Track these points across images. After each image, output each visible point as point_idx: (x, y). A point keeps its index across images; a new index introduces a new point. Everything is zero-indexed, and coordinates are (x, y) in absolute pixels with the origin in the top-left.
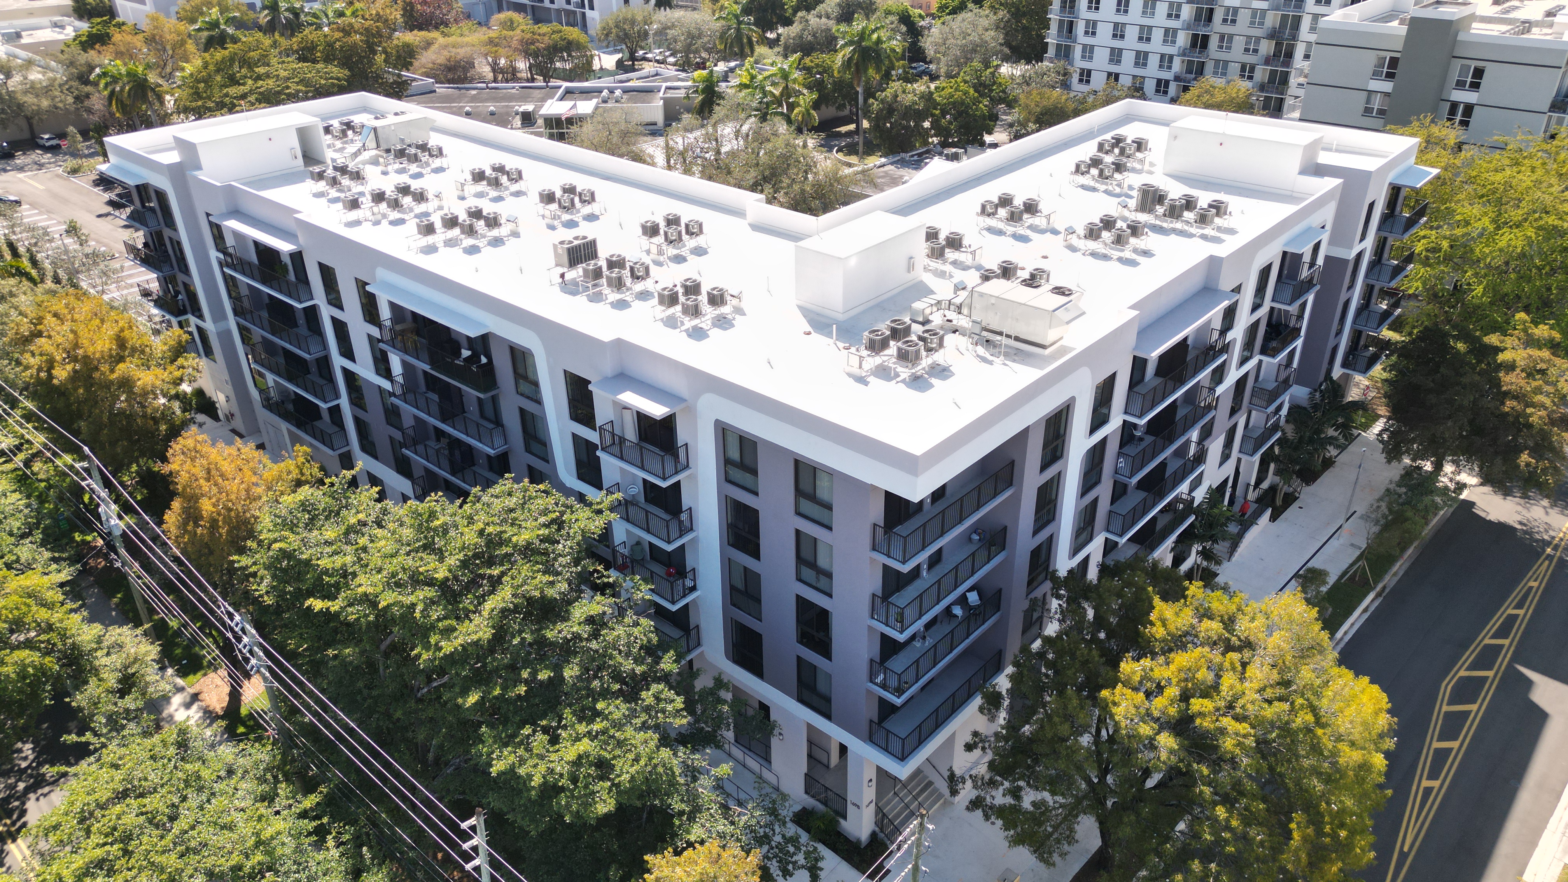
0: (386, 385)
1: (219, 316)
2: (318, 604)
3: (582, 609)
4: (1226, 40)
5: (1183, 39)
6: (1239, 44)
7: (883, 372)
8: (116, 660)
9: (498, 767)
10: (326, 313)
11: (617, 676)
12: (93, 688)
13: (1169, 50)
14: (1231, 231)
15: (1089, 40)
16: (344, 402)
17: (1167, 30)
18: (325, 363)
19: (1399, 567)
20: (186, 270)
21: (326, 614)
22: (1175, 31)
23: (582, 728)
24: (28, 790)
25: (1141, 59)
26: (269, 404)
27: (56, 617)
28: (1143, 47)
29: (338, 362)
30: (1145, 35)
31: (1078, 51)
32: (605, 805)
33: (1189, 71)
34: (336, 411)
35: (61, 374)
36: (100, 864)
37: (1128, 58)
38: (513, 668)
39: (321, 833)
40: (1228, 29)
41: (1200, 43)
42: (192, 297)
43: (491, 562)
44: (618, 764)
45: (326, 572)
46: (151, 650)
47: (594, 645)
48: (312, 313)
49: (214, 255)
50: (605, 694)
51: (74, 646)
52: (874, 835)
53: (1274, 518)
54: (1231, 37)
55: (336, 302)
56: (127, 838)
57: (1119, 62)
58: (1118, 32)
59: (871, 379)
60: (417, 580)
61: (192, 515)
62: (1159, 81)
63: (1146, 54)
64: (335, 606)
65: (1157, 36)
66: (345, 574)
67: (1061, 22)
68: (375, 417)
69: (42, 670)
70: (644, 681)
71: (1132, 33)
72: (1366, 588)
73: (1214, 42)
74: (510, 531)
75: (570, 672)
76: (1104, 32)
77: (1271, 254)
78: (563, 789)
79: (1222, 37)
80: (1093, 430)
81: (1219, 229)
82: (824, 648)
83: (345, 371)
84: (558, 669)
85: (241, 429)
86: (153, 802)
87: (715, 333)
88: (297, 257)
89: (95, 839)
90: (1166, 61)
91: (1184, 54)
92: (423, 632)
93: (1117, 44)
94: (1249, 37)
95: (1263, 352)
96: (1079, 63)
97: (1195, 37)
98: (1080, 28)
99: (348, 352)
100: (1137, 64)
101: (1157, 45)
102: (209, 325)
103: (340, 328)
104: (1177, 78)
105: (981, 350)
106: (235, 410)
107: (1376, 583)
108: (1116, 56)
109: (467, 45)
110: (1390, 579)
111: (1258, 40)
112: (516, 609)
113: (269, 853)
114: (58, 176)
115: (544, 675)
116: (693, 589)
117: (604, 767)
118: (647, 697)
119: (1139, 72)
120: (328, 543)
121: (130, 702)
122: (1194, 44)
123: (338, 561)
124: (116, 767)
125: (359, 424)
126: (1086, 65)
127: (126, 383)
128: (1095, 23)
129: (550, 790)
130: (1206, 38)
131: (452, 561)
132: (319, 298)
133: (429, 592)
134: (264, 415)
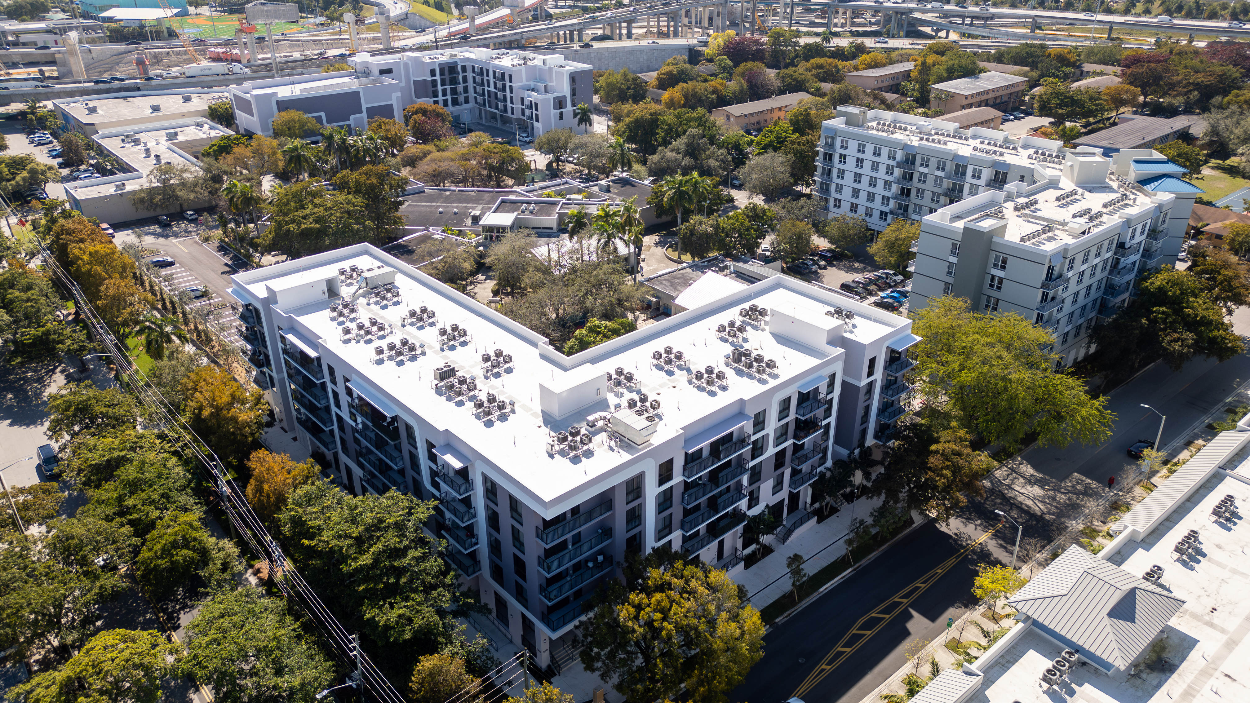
0: (354, 424)
1: (279, 371)
2: (306, 542)
3: (412, 554)
4: (920, 193)
5: (895, 188)
6: (928, 195)
7: (562, 453)
8: (221, 555)
9: (368, 616)
10: (330, 386)
11: (423, 582)
12: (211, 568)
13: (888, 194)
14: (776, 377)
15: (840, 181)
16: (335, 427)
17: (886, 181)
18: (328, 409)
19: (873, 555)
20: (266, 348)
21: (309, 547)
22: (891, 182)
23: (403, 604)
24: (180, 609)
25: (871, 197)
26: (299, 420)
27: (198, 535)
28: (872, 190)
29: (334, 409)
30: (873, 182)
31: (833, 188)
32: (407, 636)
33: (900, 208)
34: (332, 431)
35: (206, 413)
36: (215, 640)
37: (863, 196)
38: (381, 577)
39: (299, 637)
40: (921, 186)
41: (905, 193)
42: (267, 357)
43: (379, 529)
44: (416, 620)
45: (312, 527)
46: (235, 551)
47: (416, 569)
48: (323, 385)
49: (280, 345)
50: (415, 591)
51: (204, 548)
52: (549, 666)
53: (819, 522)
54: (923, 190)
55: (334, 382)
56: (225, 632)
57: (857, 197)
58: (858, 178)
59: (557, 456)
60: (347, 536)
61: (259, 490)
62: (882, 212)
63: (874, 194)
64: (313, 543)
65: (880, 184)
66: (320, 529)
67: (823, 169)
68: (349, 438)
69: (192, 559)
70: (434, 587)
71: (865, 180)
72: (849, 565)
73: (913, 193)
74: (387, 516)
75: (404, 580)
76: (849, 178)
77: (792, 392)
78: (393, 628)
79: (918, 190)
80: (660, 484)
81: (770, 375)
82: (524, 577)
83: (337, 414)
84: (398, 578)
85: (286, 428)
86: (235, 619)
87: (498, 424)
88: (318, 359)
89: (213, 631)
90: (885, 200)
91: (895, 198)
92: (344, 559)
93: (857, 186)
94: (934, 193)
95: (795, 438)
96: (834, 194)
97: (903, 189)
98: (835, 173)
99: (338, 405)
100: (868, 200)
101: (879, 189)
102: (274, 375)
103: (336, 395)
104: (892, 212)
105: (613, 443)
106: (284, 418)
107: (855, 563)
108: (856, 193)
109: (447, 159)
110: (864, 562)
111: (939, 195)
112: (384, 551)
113: (279, 642)
114: (196, 242)
115: (392, 581)
116: (477, 543)
117: (410, 621)
118: (434, 594)
119: (870, 205)
120: (314, 513)
121: (227, 575)
122: (902, 193)
123: (317, 523)
124: (220, 603)
125: (342, 439)
126: (838, 196)
127: (234, 419)
128: (843, 171)
129: (387, 627)
130: (909, 191)
131: (362, 528)
132: (327, 379)
133: (348, 541)
134: (297, 425)
